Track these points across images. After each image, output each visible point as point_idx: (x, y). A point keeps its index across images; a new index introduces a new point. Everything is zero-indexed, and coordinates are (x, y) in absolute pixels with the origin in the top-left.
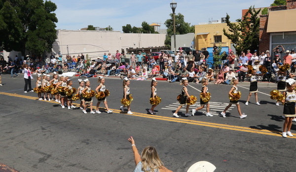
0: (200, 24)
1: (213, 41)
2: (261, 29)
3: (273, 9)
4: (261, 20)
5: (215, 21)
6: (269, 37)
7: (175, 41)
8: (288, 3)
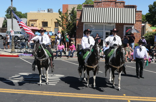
0: (31, 12)
1: (41, 25)
2: (77, 19)
3: (85, 6)
4: (77, 13)
5: (42, 11)
6: (83, 26)
7: (12, 24)
8: (95, 3)
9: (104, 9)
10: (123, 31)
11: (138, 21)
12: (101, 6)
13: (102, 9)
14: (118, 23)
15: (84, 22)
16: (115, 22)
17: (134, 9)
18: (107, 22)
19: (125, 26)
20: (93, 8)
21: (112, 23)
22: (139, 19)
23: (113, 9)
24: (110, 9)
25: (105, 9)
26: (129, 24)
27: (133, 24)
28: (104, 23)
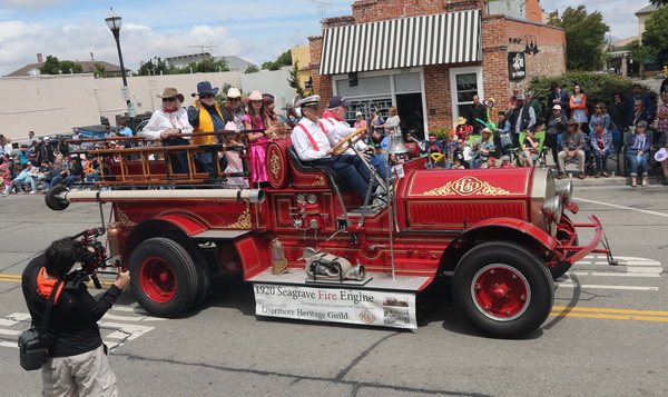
2: (313, 67)
6: (331, 83)
9: (384, 23)
10: (449, 89)
11: (491, 50)
12: (375, 17)
13: (379, 24)
14: (430, 65)
15: (331, 72)
16: (421, 64)
17: (476, 12)
18: (396, 66)
19: (453, 73)
20: (353, 27)
21: (411, 66)
22: (496, 44)
23: (409, 20)
24: (403, 21)
25: (387, 23)
26: (464, 64)
27: (478, 63)
28: (387, 68)
